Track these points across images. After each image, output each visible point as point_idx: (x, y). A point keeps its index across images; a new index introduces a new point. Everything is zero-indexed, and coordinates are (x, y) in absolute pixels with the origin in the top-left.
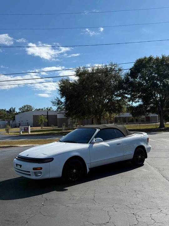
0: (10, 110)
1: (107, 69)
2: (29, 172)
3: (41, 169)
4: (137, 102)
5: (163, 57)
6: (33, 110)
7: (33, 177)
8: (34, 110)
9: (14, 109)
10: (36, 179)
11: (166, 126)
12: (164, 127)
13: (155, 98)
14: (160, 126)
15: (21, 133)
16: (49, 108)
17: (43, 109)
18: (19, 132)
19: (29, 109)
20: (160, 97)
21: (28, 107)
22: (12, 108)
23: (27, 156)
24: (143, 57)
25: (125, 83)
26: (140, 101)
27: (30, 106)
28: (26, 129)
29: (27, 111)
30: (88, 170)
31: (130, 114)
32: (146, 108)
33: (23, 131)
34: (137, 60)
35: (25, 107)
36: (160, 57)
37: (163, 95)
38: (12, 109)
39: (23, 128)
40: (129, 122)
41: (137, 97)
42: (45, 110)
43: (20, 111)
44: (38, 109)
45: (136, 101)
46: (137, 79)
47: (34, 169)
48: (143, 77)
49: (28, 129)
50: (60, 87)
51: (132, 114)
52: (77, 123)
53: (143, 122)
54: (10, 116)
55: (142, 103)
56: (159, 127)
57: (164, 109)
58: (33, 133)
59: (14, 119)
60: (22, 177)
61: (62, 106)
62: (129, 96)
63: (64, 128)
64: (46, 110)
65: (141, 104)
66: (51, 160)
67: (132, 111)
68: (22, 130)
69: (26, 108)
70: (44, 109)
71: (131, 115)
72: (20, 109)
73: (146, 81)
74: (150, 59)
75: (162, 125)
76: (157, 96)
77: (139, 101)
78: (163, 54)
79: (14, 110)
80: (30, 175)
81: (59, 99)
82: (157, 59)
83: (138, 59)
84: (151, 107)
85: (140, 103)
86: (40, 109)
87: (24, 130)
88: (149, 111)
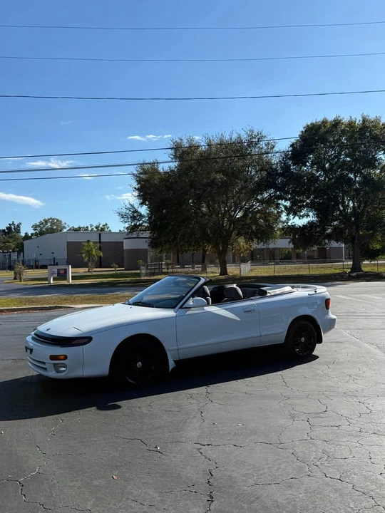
0: (9, 229)
1: (241, 142)
2: (44, 363)
3: (66, 357)
4: (303, 216)
5: (364, 120)
6: (65, 230)
7: (52, 374)
8: (68, 229)
9: (18, 226)
10: (57, 378)
11: (365, 269)
12: (360, 270)
13: (344, 210)
14: (351, 269)
15: (52, 282)
16: (101, 226)
17: (87, 227)
18: (46, 279)
19: (55, 227)
20: (354, 207)
21: (53, 224)
22: (13, 224)
23: (47, 332)
24: (319, 119)
25: (281, 175)
26: (311, 214)
27: (58, 220)
28: (62, 272)
29: (51, 231)
30: (172, 365)
31: (290, 242)
32: (324, 230)
33: (56, 275)
34: (308, 126)
35: (46, 221)
36: (358, 120)
37: (360, 202)
38: (13, 227)
39: (56, 271)
40: (281, 259)
41: (304, 206)
42: (92, 229)
43: (34, 232)
44: (76, 227)
45: (301, 214)
46: (305, 166)
47: (53, 358)
48: (318, 163)
49: (66, 271)
50: (139, 182)
51: (293, 244)
52: (169, 261)
53: (311, 259)
54: (8, 242)
55: (315, 219)
56: (349, 270)
57: (361, 233)
58: (78, 282)
59: (20, 249)
60: (40, 375)
61: (141, 222)
62: (288, 204)
63: (143, 271)
64: (95, 229)
65: (312, 222)
66: (87, 340)
67: (294, 237)
68: (53, 273)
69: (49, 224)
70: (90, 229)
71: (291, 244)
72: (35, 227)
73: (325, 171)
74: (337, 123)
75: (356, 268)
76: (348, 206)
77: (308, 216)
78: (365, 114)
79: (18, 229)
80: (46, 369)
81: (136, 207)
82: (351, 124)
83: (309, 124)
84: (335, 228)
85: (310, 219)
86: (80, 228)
87: (59, 274)
88: (329, 237)
